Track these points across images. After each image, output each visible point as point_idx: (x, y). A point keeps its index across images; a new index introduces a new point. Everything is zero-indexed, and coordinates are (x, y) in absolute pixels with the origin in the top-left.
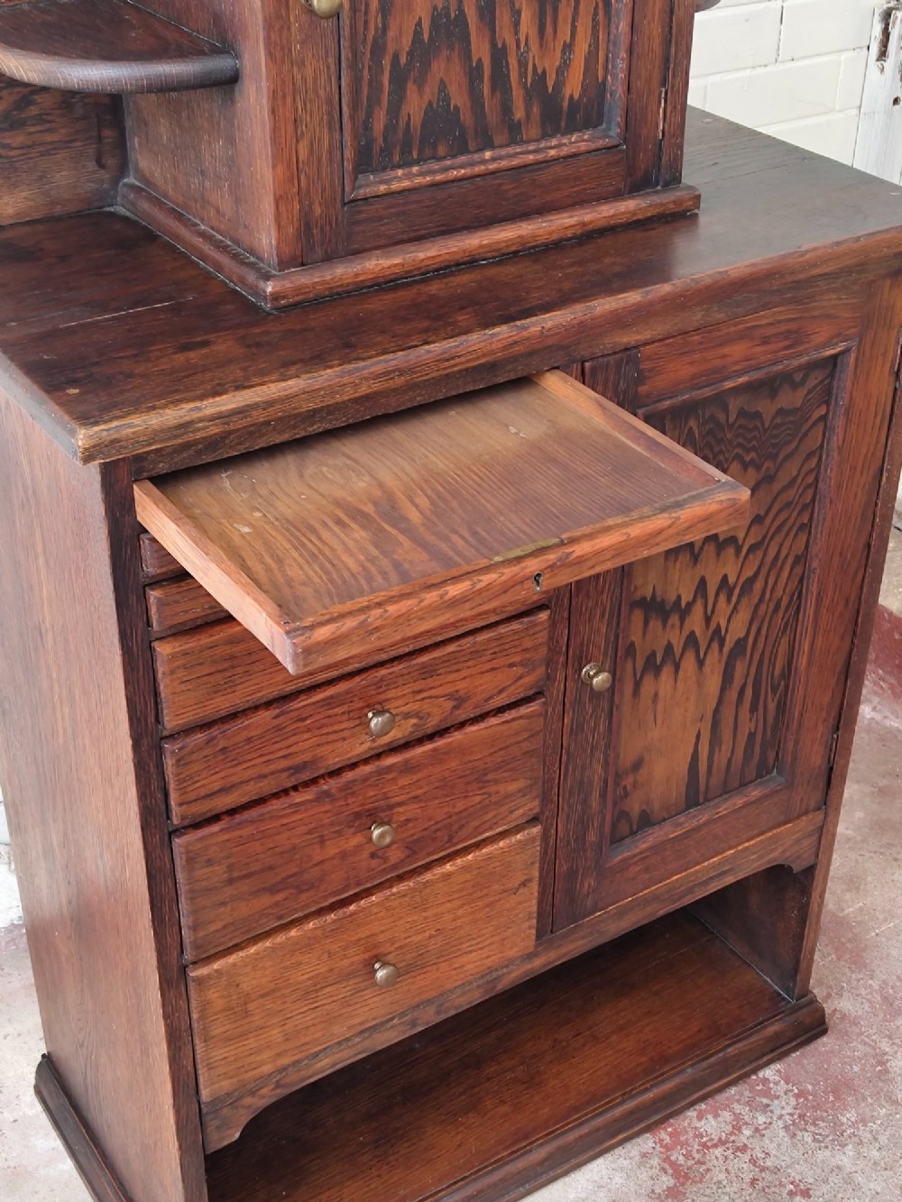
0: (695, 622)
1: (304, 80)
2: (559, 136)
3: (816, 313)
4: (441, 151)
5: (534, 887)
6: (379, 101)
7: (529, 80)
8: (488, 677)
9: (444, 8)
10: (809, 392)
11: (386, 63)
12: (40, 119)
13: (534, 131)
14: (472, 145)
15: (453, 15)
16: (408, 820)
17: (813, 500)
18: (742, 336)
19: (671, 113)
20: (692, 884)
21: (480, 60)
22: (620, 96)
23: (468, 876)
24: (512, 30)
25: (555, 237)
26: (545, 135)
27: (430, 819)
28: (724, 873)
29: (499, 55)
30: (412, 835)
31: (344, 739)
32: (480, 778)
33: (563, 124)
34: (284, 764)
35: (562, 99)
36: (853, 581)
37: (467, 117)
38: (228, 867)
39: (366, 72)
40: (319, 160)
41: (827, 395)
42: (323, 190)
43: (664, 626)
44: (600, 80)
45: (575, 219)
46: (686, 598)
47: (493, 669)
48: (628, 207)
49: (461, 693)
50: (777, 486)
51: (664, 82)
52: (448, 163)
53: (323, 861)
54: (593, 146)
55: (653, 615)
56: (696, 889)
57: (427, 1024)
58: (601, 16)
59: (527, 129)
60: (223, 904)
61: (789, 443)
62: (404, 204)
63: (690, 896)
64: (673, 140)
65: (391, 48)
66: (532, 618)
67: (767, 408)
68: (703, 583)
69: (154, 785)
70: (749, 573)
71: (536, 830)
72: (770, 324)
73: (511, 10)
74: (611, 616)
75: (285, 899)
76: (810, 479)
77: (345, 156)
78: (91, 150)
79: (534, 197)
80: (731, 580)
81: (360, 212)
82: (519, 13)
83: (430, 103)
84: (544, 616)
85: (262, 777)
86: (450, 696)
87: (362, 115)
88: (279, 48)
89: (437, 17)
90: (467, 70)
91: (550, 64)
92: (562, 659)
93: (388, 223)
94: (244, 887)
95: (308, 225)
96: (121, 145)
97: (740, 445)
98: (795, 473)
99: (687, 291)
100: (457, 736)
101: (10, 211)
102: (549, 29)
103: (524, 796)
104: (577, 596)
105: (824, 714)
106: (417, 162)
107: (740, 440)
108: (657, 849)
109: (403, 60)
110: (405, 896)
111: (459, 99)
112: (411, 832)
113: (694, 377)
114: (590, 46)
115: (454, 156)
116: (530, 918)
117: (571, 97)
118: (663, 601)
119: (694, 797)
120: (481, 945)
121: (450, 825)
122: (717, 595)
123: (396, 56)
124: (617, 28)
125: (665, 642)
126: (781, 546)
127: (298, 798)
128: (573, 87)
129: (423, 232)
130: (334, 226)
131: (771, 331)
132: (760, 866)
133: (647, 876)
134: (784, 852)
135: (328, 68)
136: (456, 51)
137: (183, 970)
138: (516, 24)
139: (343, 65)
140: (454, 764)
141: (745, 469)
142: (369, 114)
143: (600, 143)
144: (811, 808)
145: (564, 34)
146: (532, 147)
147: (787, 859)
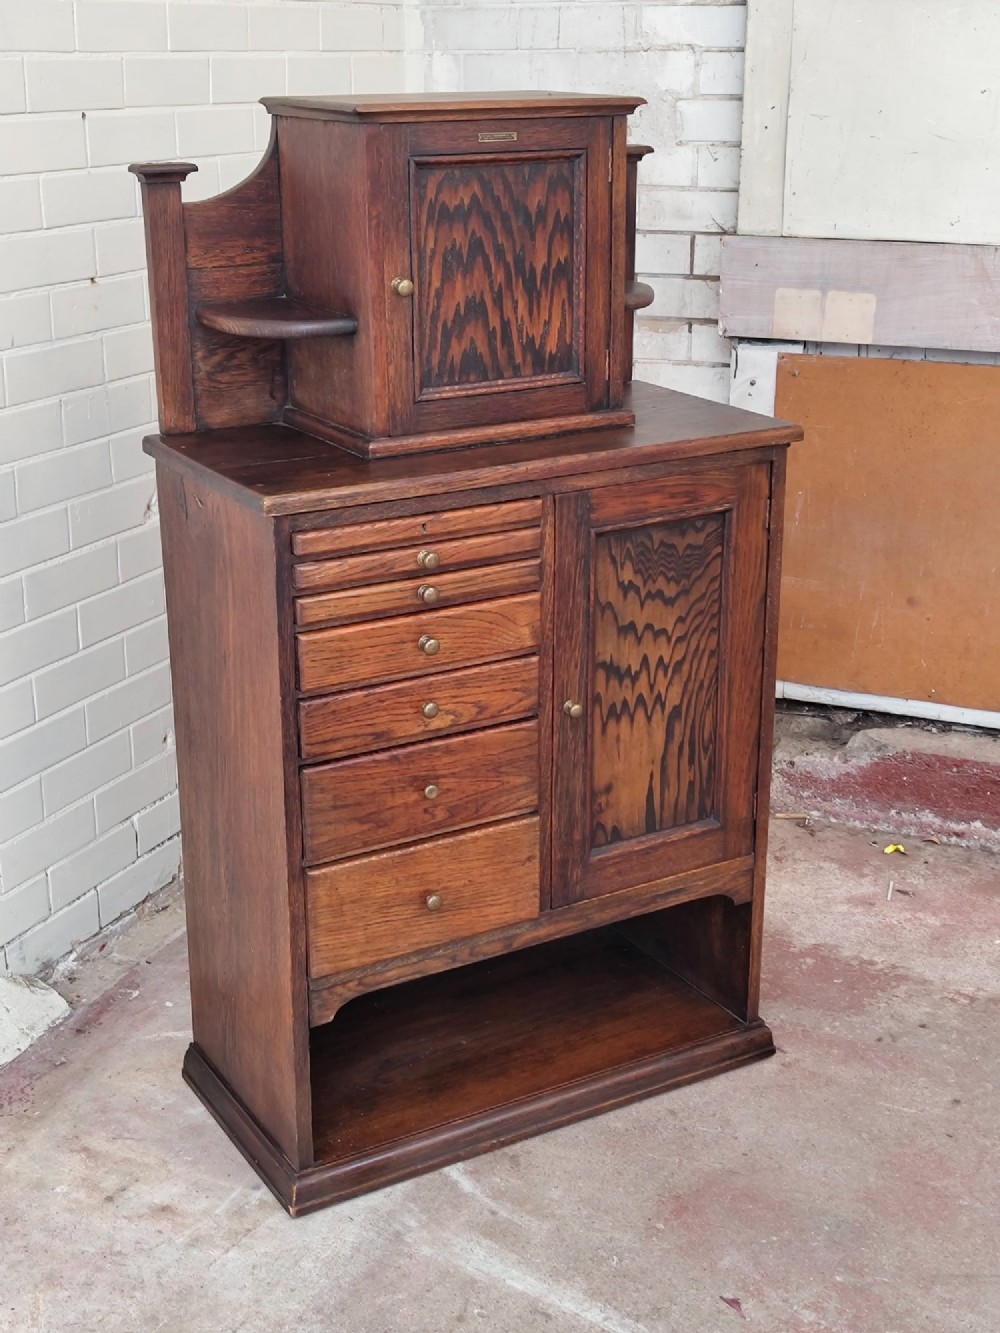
0: (642, 686)
1: (392, 331)
2: (544, 374)
3: (705, 482)
4: (472, 378)
5: (537, 861)
6: (435, 347)
7: (524, 341)
8: (499, 695)
9: (473, 297)
10: (708, 536)
11: (440, 326)
12: (239, 367)
13: (528, 370)
14: (490, 376)
15: (477, 301)
16: (448, 790)
17: (719, 612)
18: (656, 491)
19: (613, 364)
20: (654, 894)
22: (581, 353)
23: (490, 843)
24: (513, 311)
25: (541, 433)
26: (535, 374)
27: (463, 793)
28: (678, 891)
29: (505, 325)
30: (451, 802)
31: (407, 721)
32: (496, 769)
33: (546, 368)
34: (370, 730)
35: (545, 353)
36: (755, 674)
37: (487, 360)
38: (335, 796)
39: (428, 329)
40: (401, 377)
41: (722, 539)
42: (403, 394)
43: (621, 684)
44: (568, 343)
45: (556, 423)
46: (635, 668)
47: (503, 690)
48: (588, 419)
49: (483, 703)
50: (693, 597)
51: (608, 346)
52: (476, 385)
53: (392, 807)
54: (564, 381)
55: (612, 676)
56: (658, 900)
57: (464, 962)
58: (567, 307)
59: (524, 369)
60: (330, 823)
61: (698, 568)
62: (450, 407)
63: (653, 905)
65: (442, 318)
66: (527, 660)
67: (680, 543)
68: (645, 659)
69: (292, 731)
70: (678, 657)
71: (536, 819)
72: (675, 485)
73: (512, 300)
74: (582, 669)
75: (369, 830)
76: (716, 596)
77: (415, 377)
78: (268, 388)
79: (529, 409)
80: (666, 660)
81: (424, 409)
82: (517, 302)
83: (465, 350)
84: (535, 659)
85: (356, 736)
86: (475, 704)
87: (425, 354)
88: (379, 313)
89: (469, 302)
90: (487, 332)
91: (537, 332)
92: (550, 694)
93: (439, 417)
94: (343, 813)
95: (393, 413)
96: (285, 385)
97: (662, 565)
98: (704, 590)
100: (480, 734)
101: (218, 420)
102: (535, 313)
103: (526, 789)
104: (558, 649)
105: (744, 776)
106: (457, 384)
107: (663, 562)
108: (626, 857)
109: (449, 324)
110: (447, 848)
111: (482, 348)
112: (451, 799)
113: (627, 513)
114: (561, 323)
115: (480, 381)
116: (534, 889)
117: (551, 352)
118: (618, 667)
119: (651, 826)
120: (500, 902)
121: (476, 800)
122: (657, 669)
123: (445, 323)
124: (577, 314)
125: (622, 699)
126: (699, 642)
127: (377, 757)
128: (552, 346)
130: (409, 416)
131: (676, 490)
132: (708, 892)
133: (620, 879)
134: (725, 884)
135: (406, 327)
136: (480, 322)
137: (303, 870)
138: (515, 308)
139: (415, 325)
140: (478, 754)
141: (669, 582)
142: (430, 354)
143: (569, 380)
144: (743, 852)
145: (545, 316)
146: (527, 379)
147: (728, 891)
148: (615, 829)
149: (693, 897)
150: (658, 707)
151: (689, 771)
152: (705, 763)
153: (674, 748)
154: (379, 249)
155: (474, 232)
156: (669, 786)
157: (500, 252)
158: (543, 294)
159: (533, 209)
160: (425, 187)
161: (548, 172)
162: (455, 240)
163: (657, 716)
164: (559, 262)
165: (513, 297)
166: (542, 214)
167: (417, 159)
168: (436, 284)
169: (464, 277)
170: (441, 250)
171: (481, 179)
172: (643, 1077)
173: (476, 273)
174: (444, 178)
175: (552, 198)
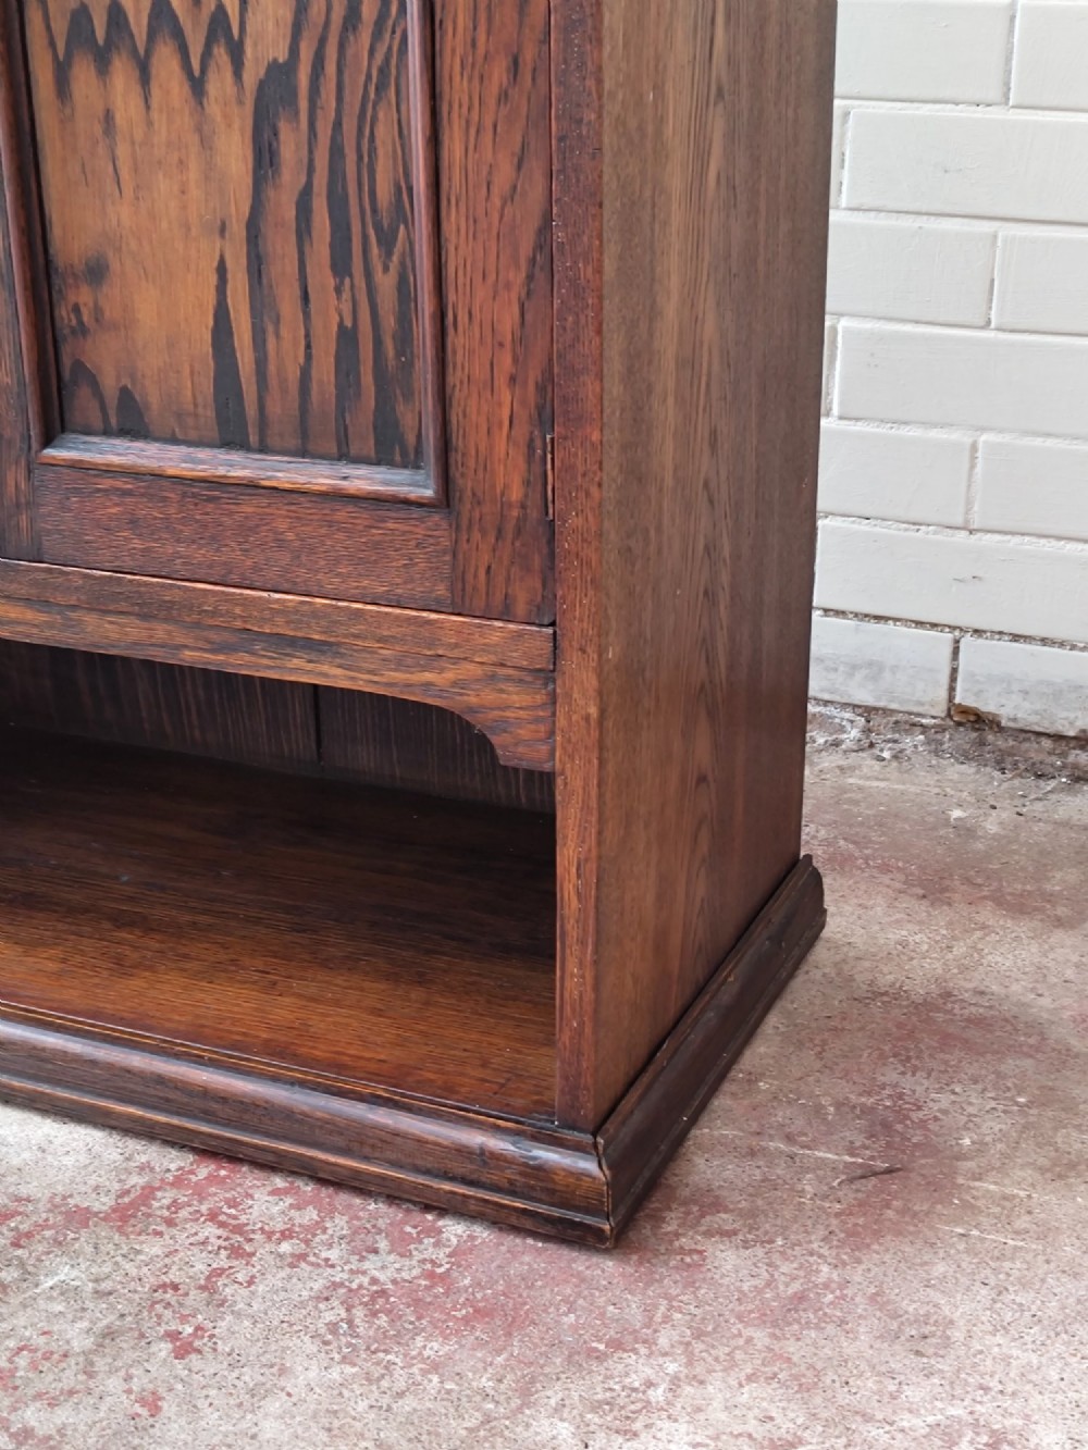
134: (462, 685)
144: (521, 609)
147: (472, 710)
148: (125, 394)
149: (362, 682)
150: (221, 53)
151: (338, 290)
152: (386, 282)
153: (283, 203)
156: (277, 322)
163: (220, 83)
172: (224, 1098)
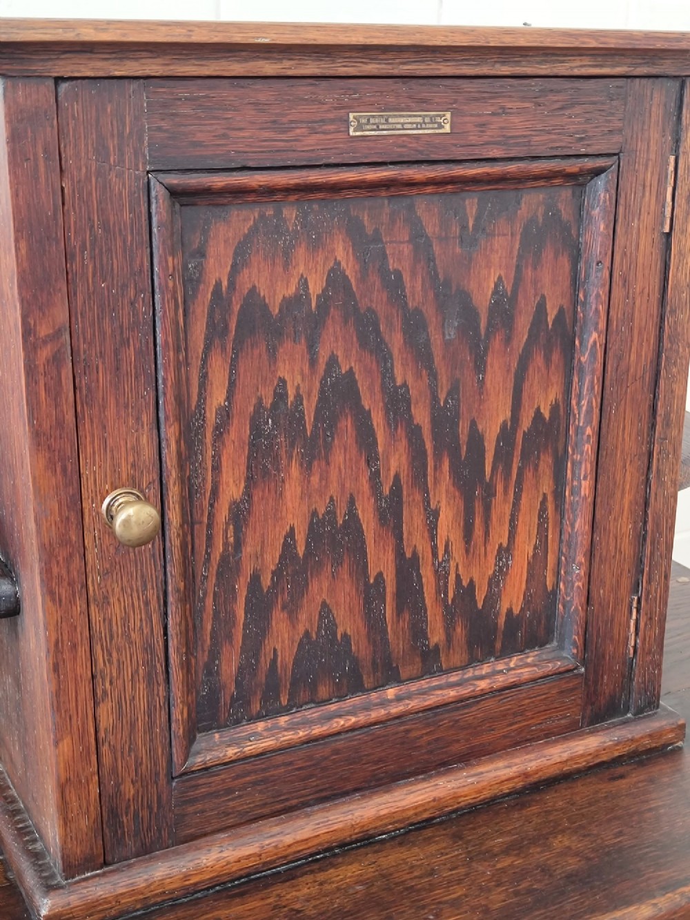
1: (108, 623)
2: (493, 659)
4: (323, 691)
6: (229, 637)
7: (451, 595)
9: (328, 513)
11: (241, 587)
13: (458, 657)
14: (368, 681)
15: (340, 521)
19: (646, 625)
21: (380, 575)
22: (576, 608)
24: (426, 534)
25: (486, 794)
26: (473, 660)
29: (407, 568)
33: (498, 645)
35: (497, 615)
39: (209, 601)
40: (133, 725)
42: (138, 764)
44: (550, 588)
45: (515, 769)
48: (588, 745)
51: (636, 588)
52: (333, 707)
54: (539, 672)
58: (550, 507)
59: (447, 655)
62: (264, 770)
64: (649, 658)
65: (248, 568)
73: (425, 510)
77: (173, 718)
79: (458, 741)
81: (197, 786)
82: (436, 513)
83: (307, 634)
88: (65, 584)
89: (318, 528)
90: (362, 588)
91: (480, 574)
93: (240, 797)
95: (114, 811)
99: (675, 913)
102: (478, 531)
106: (286, 710)
109: (266, 581)
111: (349, 623)
114: (535, 548)
115: (341, 698)
117: (510, 611)
123: (256, 578)
124: (573, 526)
128: (512, 599)
129: (294, 802)
130: (155, 810)
135: (147, 603)
136: (345, 566)
138: (432, 529)
139: (171, 599)
142: (214, 654)
143: (550, 667)
145: (500, 536)
146: (454, 678)
154: (60, 424)
155: (333, 362)
157: (397, 403)
158: (500, 488)
159: (483, 298)
160: (201, 253)
161: (524, 211)
162: (283, 381)
164: (538, 411)
165: (427, 502)
166: (503, 310)
167: (174, 180)
168: (232, 489)
169: (307, 469)
170: (245, 406)
171: (355, 232)
173: (338, 457)
174: (254, 230)
175: (529, 273)
